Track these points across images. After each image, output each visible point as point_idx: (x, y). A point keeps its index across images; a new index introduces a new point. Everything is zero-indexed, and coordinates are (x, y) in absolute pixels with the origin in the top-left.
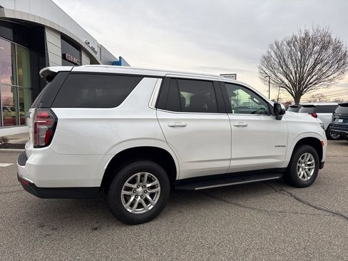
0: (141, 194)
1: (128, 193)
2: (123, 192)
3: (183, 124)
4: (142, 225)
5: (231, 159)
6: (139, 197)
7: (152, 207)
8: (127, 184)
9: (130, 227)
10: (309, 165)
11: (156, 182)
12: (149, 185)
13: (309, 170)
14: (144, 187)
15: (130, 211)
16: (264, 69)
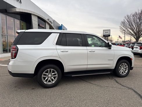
0: (50, 77)
1: (45, 76)
2: (43, 76)
3: (67, 50)
4: (50, 89)
5: (87, 65)
6: (49, 78)
7: (54, 82)
8: (44, 73)
9: (45, 89)
10: (125, 68)
11: (56, 73)
12: (53, 74)
13: (125, 70)
14: (51, 74)
15: (46, 83)
16: (122, 27)
